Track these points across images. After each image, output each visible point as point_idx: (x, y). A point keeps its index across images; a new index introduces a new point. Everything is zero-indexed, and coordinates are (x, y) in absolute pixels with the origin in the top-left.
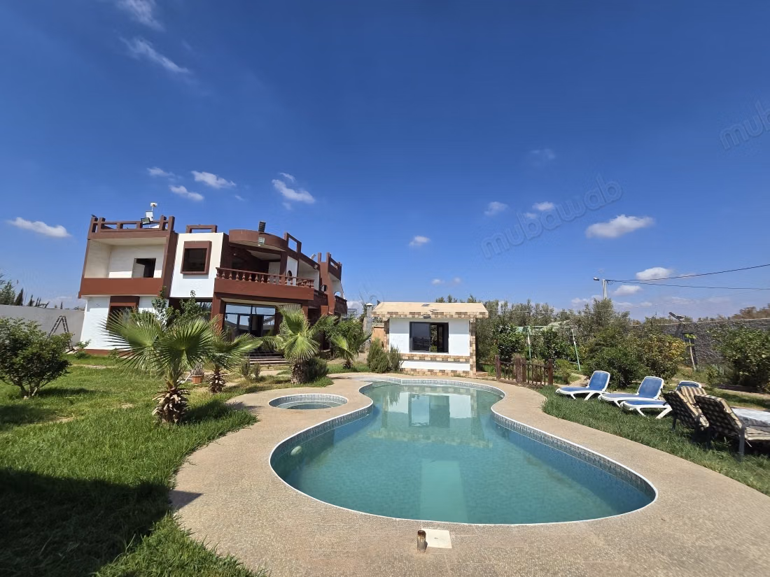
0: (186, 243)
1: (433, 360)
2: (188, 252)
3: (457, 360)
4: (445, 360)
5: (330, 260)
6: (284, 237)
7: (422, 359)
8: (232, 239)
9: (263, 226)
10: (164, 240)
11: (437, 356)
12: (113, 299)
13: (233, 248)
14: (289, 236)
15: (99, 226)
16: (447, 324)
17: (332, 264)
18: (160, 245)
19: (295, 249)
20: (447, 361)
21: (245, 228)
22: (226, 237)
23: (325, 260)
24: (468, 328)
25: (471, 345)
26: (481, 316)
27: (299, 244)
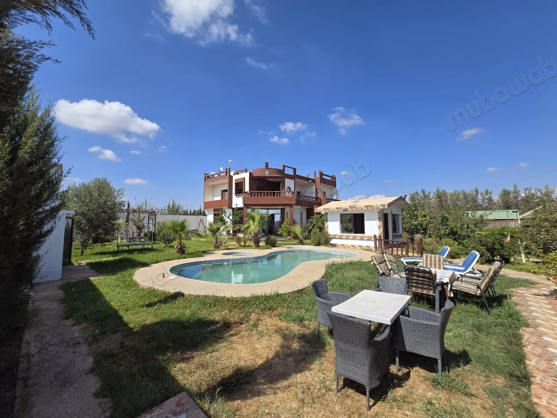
0: (236, 180)
1: (354, 238)
2: (237, 184)
3: (369, 239)
4: (362, 239)
5: (321, 174)
6: (282, 168)
7: (347, 238)
8: (255, 175)
9: (267, 165)
10: (227, 180)
11: (356, 236)
12: (215, 210)
13: (256, 179)
14: (284, 166)
15: (207, 177)
16: (364, 214)
17: (324, 177)
18: (225, 183)
19: (292, 173)
20: (363, 240)
21: (258, 167)
22: (251, 174)
23: (318, 175)
24: (377, 216)
25: (379, 229)
26: (382, 208)
27: (295, 170)
